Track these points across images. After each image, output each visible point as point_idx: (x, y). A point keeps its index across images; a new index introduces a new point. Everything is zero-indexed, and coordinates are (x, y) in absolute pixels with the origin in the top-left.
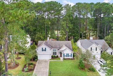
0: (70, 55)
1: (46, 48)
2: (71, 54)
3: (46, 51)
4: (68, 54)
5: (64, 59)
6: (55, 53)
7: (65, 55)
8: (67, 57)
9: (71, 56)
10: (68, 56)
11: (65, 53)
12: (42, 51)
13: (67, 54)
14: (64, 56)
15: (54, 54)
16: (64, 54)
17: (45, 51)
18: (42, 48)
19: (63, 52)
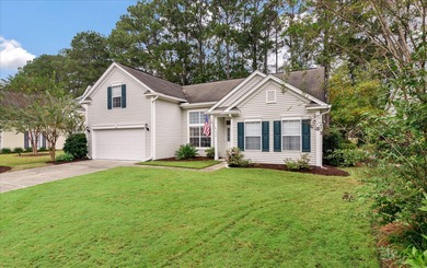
0: (292, 130)
3: (124, 106)
4: (278, 125)
6: (200, 137)
7: (253, 131)
8: (266, 148)
9: (307, 147)
13: (265, 125)
15: (193, 142)
16: (241, 127)
19: (234, 112)
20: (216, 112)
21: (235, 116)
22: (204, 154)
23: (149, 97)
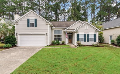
1: (36, 20)
2: (95, 35)
3: (36, 26)
4: (88, 35)
5: (79, 45)
6: (58, 38)
7: (81, 36)
8: (85, 41)
10: (88, 41)
11: (79, 32)
12: (28, 26)
13: (85, 35)
14: (78, 40)
15: (55, 39)
16: (78, 35)
17: (34, 28)
18: (28, 20)
19: (77, 31)
20: (67, 30)
21: (77, 32)
22: (61, 43)
23: (48, 24)
